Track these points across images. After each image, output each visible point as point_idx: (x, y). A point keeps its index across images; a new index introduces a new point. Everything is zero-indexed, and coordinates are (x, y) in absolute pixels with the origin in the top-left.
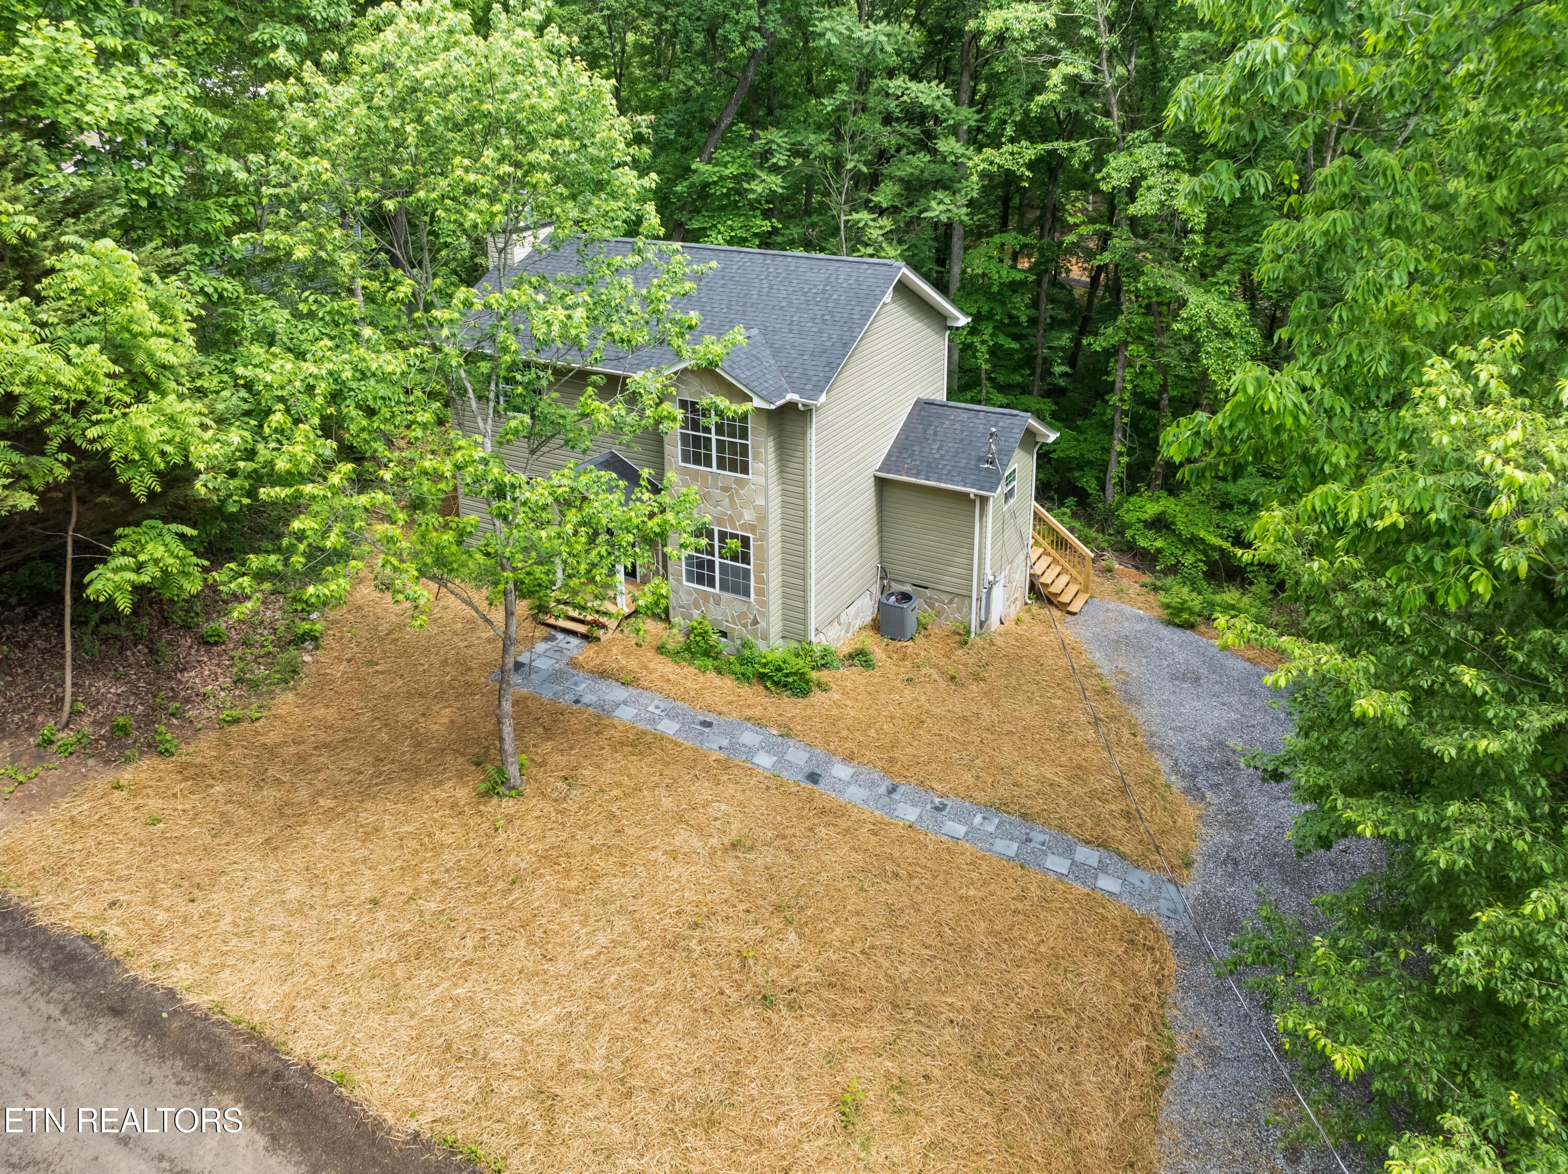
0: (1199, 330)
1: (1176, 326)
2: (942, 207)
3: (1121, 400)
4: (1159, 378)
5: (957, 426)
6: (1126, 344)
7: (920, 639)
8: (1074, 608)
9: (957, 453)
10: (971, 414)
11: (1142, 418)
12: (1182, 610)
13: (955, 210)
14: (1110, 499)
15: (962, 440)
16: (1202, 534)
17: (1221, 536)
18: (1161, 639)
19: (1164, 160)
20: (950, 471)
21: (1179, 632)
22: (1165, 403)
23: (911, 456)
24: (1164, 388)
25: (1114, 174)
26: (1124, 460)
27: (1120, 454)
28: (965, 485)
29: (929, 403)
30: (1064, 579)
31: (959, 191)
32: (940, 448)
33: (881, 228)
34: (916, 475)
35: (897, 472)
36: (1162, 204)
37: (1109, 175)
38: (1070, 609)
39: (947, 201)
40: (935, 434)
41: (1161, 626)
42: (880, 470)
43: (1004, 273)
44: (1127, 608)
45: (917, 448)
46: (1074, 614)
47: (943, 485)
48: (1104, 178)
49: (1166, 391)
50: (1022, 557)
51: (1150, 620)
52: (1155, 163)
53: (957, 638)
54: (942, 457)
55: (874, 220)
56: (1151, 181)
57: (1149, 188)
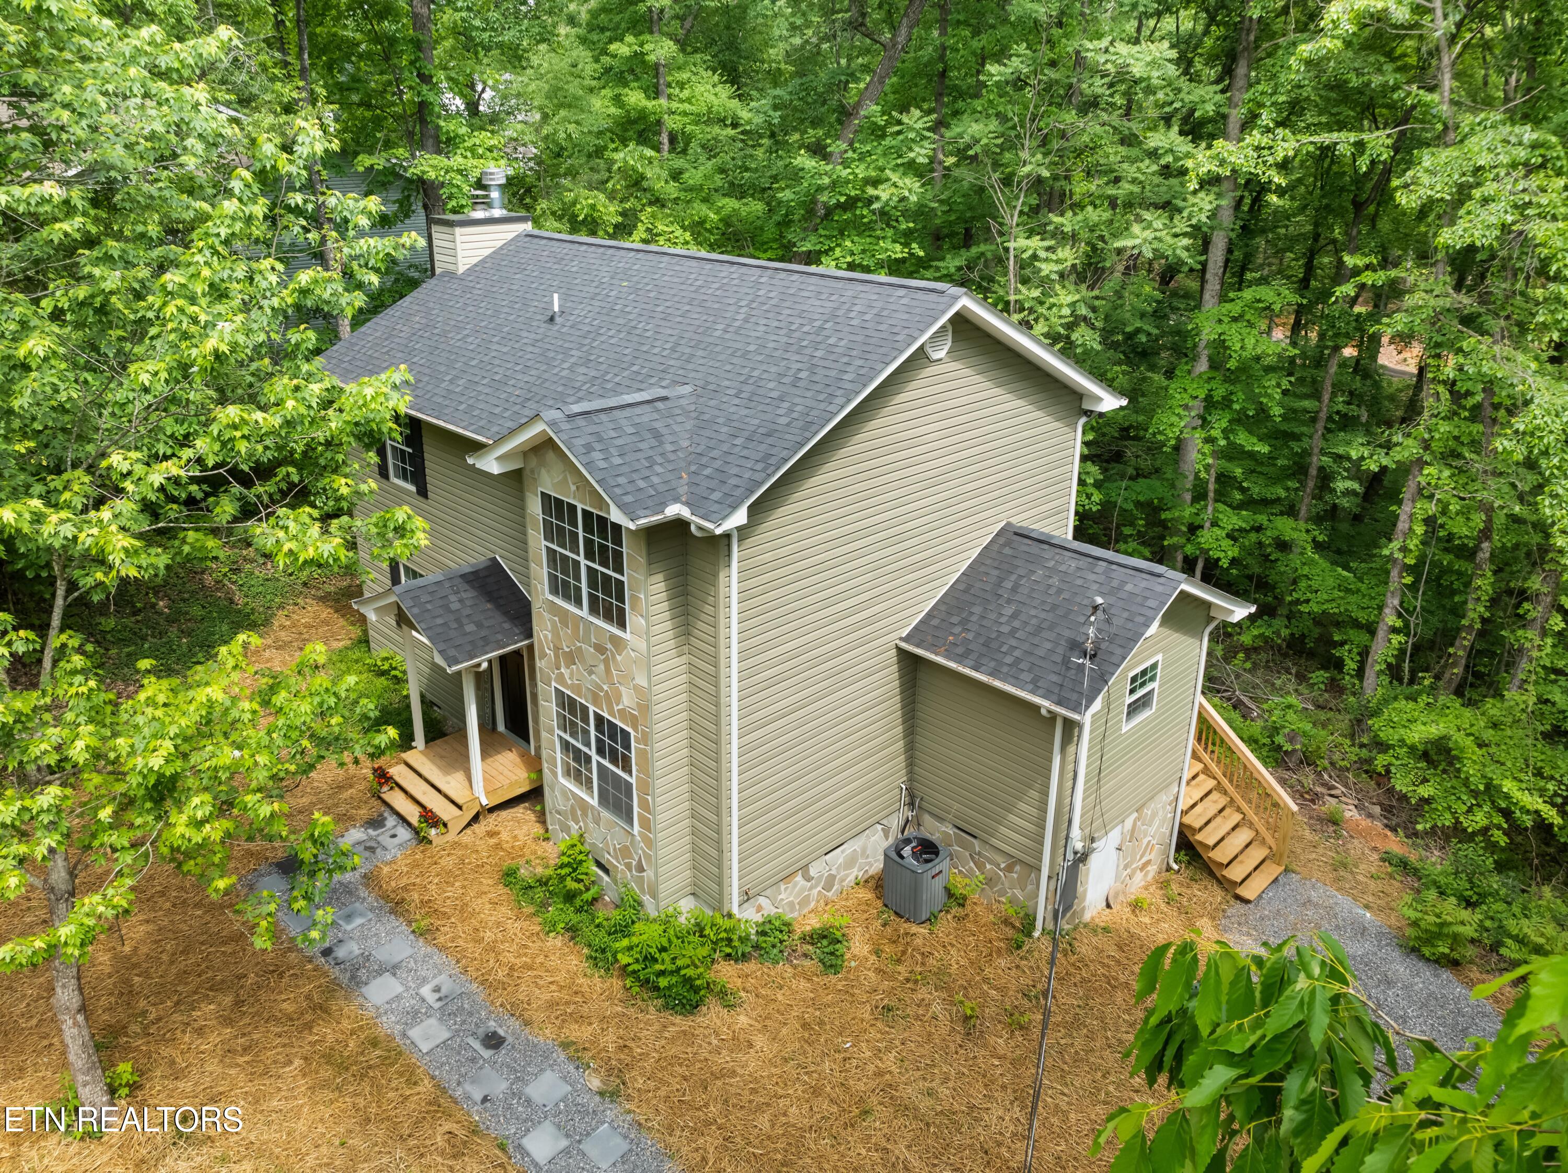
0: (1545, 453)
1: (1500, 444)
2: (1149, 234)
3: (1404, 549)
4: (1478, 519)
5: (1055, 581)
6: (1421, 463)
7: (946, 925)
8: (1247, 892)
9: (1039, 629)
10: (1084, 562)
11: (1448, 571)
12: (1439, 935)
13: (1169, 240)
14: (1369, 693)
15: (1054, 607)
16: (1508, 786)
17: (1542, 792)
18: (1389, 983)
19: (1522, 154)
20: (1018, 660)
21: (1427, 972)
22: (1484, 554)
23: (964, 622)
24: (1486, 534)
25: (1426, 179)
26: (1397, 639)
27: (1394, 630)
28: (1032, 692)
29: (1022, 535)
30: (1244, 836)
31: (1180, 211)
32: (1014, 616)
33: (1058, 261)
34: (959, 659)
35: (932, 648)
36: (1505, 228)
37: (1415, 181)
38: (1241, 891)
39: (1158, 224)
40: (1014, 590)
41: (1396, 954)
42: (905, 639)
43: (1250, 342)
44: (1343, 902)
45: (977, 610)
46: (1247, 902)
47: (998, 684)
48: (1406, 186)
49: (1488, 538)
50: (1165, 797)
51: (1380, 935)
52: (1504, 159)
53: (1010, 932)
54: (1014, 630)
55: (1048, 249)
56: (1490, 188)
57: (1486, 201)
